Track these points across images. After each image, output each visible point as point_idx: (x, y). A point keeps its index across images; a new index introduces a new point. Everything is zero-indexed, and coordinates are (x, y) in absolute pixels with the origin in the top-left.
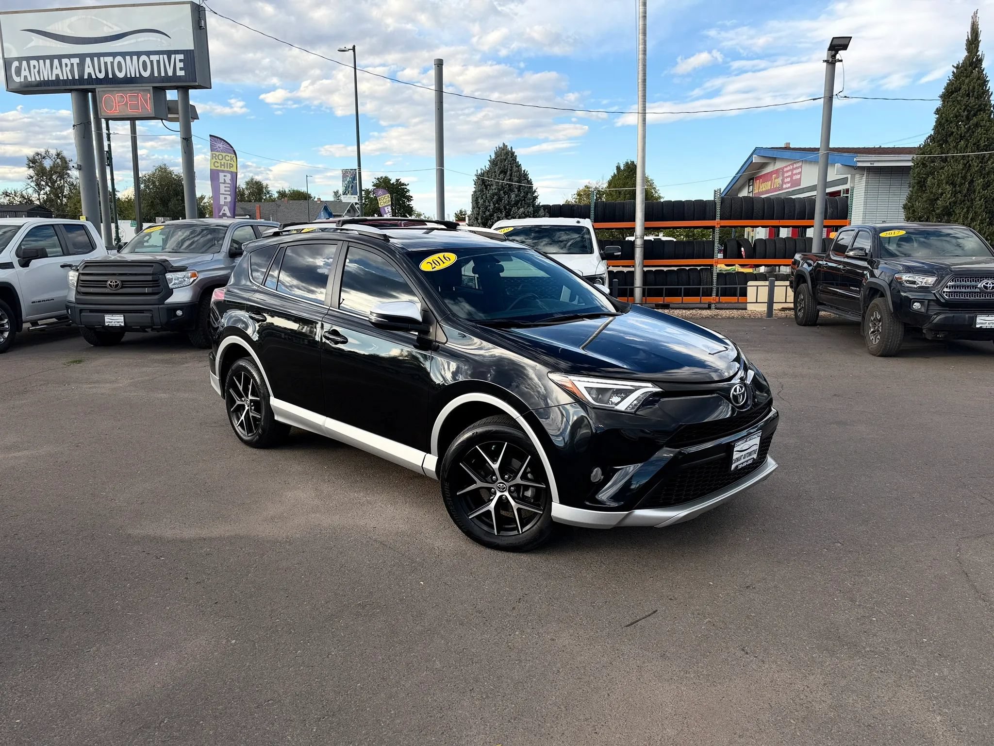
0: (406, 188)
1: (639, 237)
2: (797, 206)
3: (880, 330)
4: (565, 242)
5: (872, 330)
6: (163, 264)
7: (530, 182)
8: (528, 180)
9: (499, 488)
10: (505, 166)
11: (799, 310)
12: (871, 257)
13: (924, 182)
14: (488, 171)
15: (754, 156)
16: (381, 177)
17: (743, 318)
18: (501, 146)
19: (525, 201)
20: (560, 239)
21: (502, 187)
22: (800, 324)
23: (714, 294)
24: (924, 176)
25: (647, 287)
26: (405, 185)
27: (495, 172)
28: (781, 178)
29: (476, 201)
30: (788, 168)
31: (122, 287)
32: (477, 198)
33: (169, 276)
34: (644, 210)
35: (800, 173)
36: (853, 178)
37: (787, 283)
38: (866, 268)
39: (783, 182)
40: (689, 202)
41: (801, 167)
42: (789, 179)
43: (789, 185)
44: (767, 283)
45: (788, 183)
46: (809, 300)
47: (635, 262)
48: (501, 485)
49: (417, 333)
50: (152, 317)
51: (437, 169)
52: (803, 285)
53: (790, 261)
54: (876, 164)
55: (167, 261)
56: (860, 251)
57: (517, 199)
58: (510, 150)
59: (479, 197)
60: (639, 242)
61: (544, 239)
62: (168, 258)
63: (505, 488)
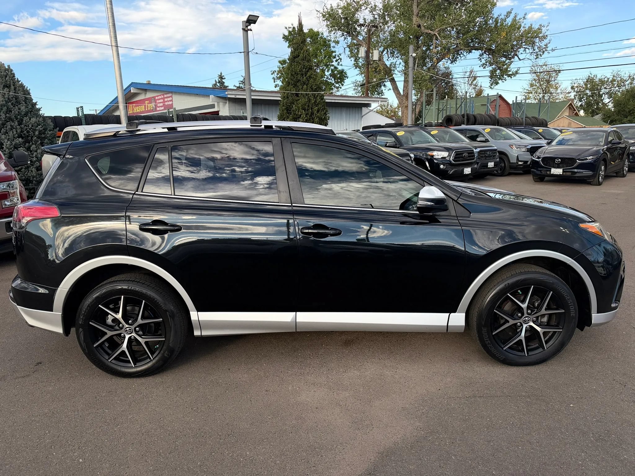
15: (131, 88)
28: (153, 104)
30: (160, 97)
35: (172, 100)
36: (218, 103)
39: (156, 106)
42: (161, 105)
43: (162, 108)
63: (529, 320)
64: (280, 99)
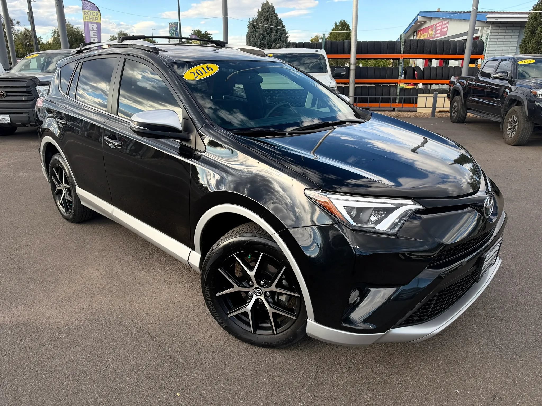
0: (210, 37)
1: (352, 64)
2: (452, 46)
3: (516, 128)
4: (308, 64)
5: (509, 127)
6: (35, 80)
7: (284, 27)
8: (282, 25)
9: (255, 292)
10: (267, 16)
11: (454, 113)
12: (512, 78)
13: (535, 30)
14: (257, 19)
15: (419, 16)
16: (196, 30)
17: (416, 117)
18: (265, 2)
19: (280, 39)
20: (305, 63)
21: (266, 29)
22: (453, 122)
23: (397, 102)
24: (535, 26)
25: (357, 97)
26: (210, 35)
27: (261, 20)
28: (434, 31)
29: (249, 39)
30: (440, 24)
31: (7, 96)
32: (249, 37)
33: (38, 88)
34: (356, 47)
35: (447, 27)
36: (482, 28)
37: (446, 95)
38: (506, 87)
39: (436, 33)
40: (384, 42)
41: (448, 23)
42: (439, 31)
43: (439, 35)
44: (432, 95)
45: (439, 33)
46: (461, 106)
47: (349, 81)
48: (257, 289)
49: (179, 141)
50: (29, 117)
51: (223, 17)
52: (457, 97)
53: (448, 81)
54: (499, 20)
55: (36, 78)
56: (503, 74)
57: (276, 37)
58: (271, 5)
59: (251, 36)
60: (352, 67)
61: (294, 62)
62: (37, 76)
63: (261, 292)
64: (526, 20)
